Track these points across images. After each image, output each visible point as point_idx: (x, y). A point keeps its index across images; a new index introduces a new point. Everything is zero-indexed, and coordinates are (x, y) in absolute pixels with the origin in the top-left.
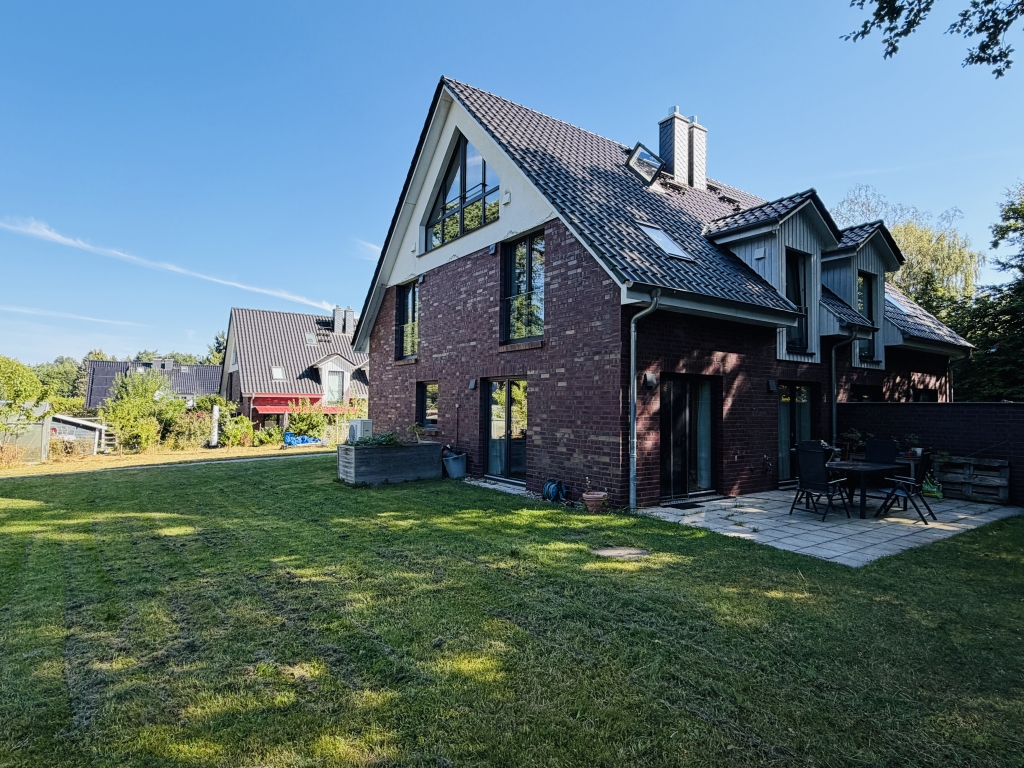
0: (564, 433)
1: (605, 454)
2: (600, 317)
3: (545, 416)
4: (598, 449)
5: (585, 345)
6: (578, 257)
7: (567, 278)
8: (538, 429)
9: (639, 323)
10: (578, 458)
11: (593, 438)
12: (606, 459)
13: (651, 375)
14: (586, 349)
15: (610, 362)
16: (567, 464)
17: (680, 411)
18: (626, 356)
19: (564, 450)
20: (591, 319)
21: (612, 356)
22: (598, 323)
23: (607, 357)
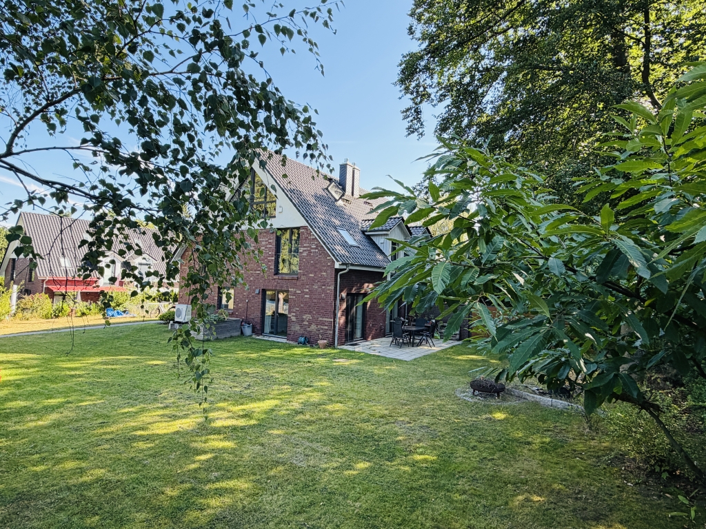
0: (307, 317)
1: (326, 325)
2: (325, 271)
3: (298, 309)
4: (323, 323)
5: (318, 281)
6: (316, 245)
7: (311, 252)
8: (294, 314)
9: (341, 275)
10: (313, 327)
11: (321, 319)
12: (326, 328)
13: (344, 294)
14: (319, 283)
15: (329, 289)
16: (308, 329)
17: (352, 308)
18: (336, 288)
19: (307, 323)
20: (321, 272)
21: (330, 288)
22: (324, 274)
23: (328, 288)
